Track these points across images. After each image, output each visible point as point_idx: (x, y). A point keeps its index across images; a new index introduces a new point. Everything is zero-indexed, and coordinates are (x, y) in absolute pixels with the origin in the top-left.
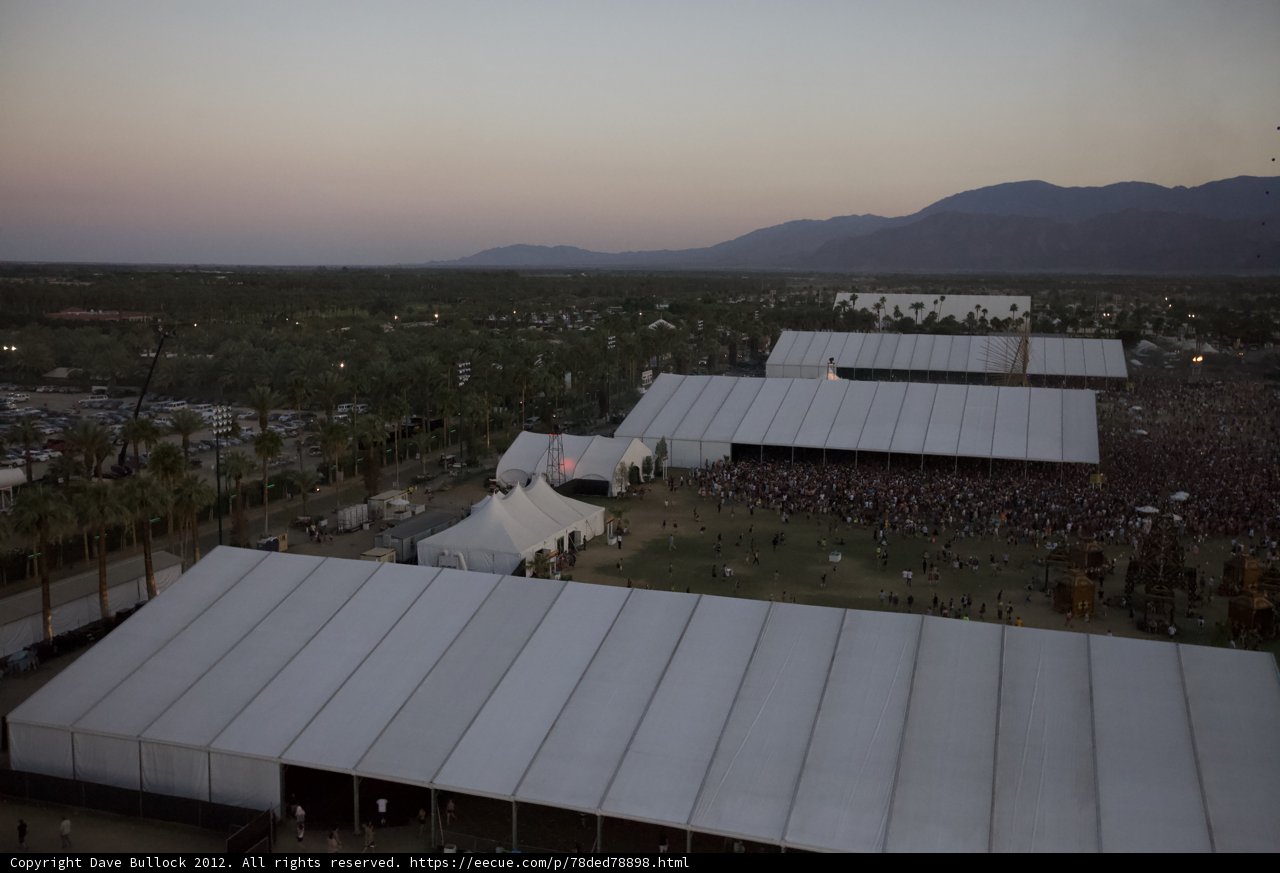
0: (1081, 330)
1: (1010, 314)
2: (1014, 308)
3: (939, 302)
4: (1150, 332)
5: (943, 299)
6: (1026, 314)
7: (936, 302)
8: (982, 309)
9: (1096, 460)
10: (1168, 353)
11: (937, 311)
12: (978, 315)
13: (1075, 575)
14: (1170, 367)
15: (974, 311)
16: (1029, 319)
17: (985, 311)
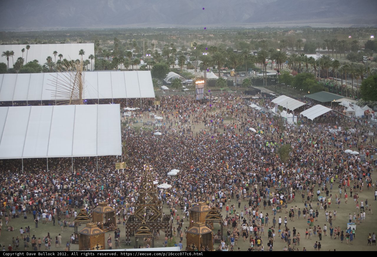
0: (131, 67)
1: (79, 57)
2: (82, 53)
3: (26, 50)
4: (177, 67)
5: (28, 47)
6: (91, 57)
7: (23, 50)
8: (58, 54)
9: (120, 154)
10: (187, 81)
11: (24, 57)
12: (55, 59)
13: (90, 227)
14: (186, 89)
15: (52, 56)
16: (93, 61)
17: (61, 56)
